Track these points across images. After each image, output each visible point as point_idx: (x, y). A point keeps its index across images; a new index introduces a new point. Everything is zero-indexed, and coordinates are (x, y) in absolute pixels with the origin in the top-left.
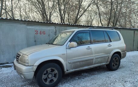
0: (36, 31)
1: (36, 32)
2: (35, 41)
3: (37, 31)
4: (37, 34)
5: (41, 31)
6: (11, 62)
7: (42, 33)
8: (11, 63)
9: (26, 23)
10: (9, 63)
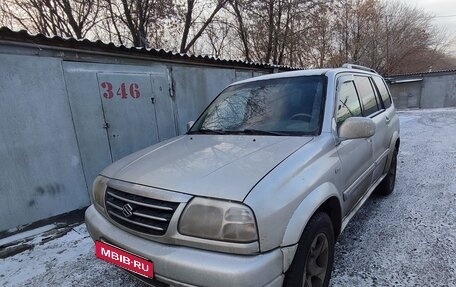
0: (103, 85)
1: (105, 90)
2: (107, 126)
3: (110, 87)
4: (111, 95)
5: (123, 86)
6: (21, 228)
7: (128, 92)
8: (19, 232)
9: (59, 51)
10: (11, 231)
